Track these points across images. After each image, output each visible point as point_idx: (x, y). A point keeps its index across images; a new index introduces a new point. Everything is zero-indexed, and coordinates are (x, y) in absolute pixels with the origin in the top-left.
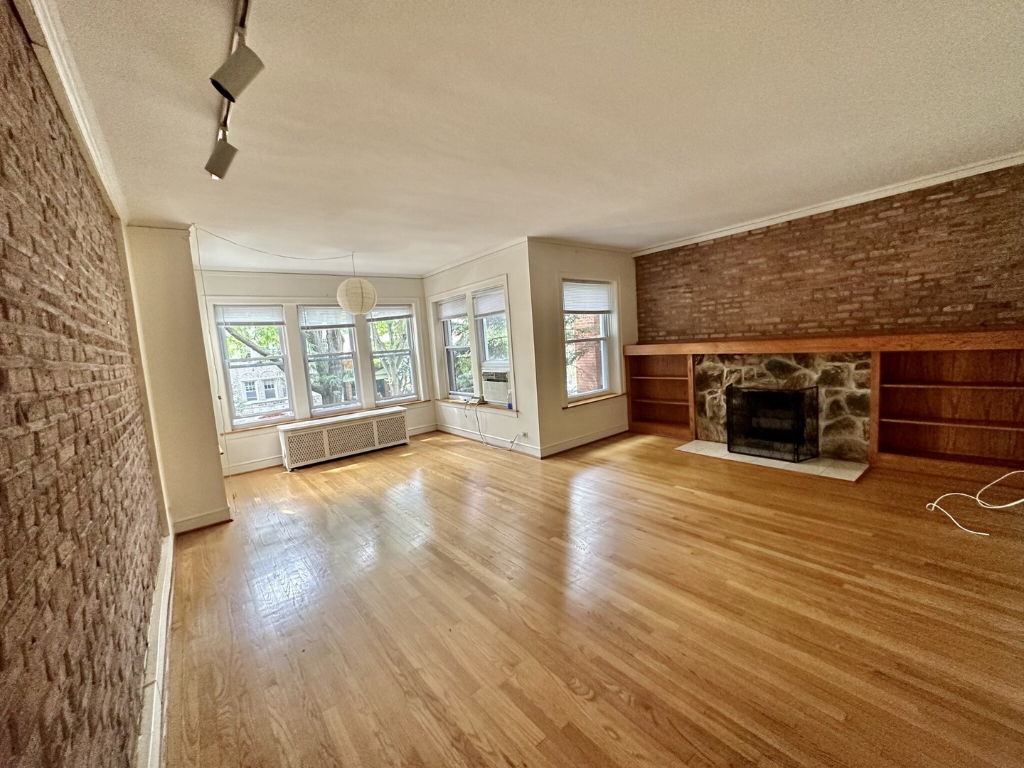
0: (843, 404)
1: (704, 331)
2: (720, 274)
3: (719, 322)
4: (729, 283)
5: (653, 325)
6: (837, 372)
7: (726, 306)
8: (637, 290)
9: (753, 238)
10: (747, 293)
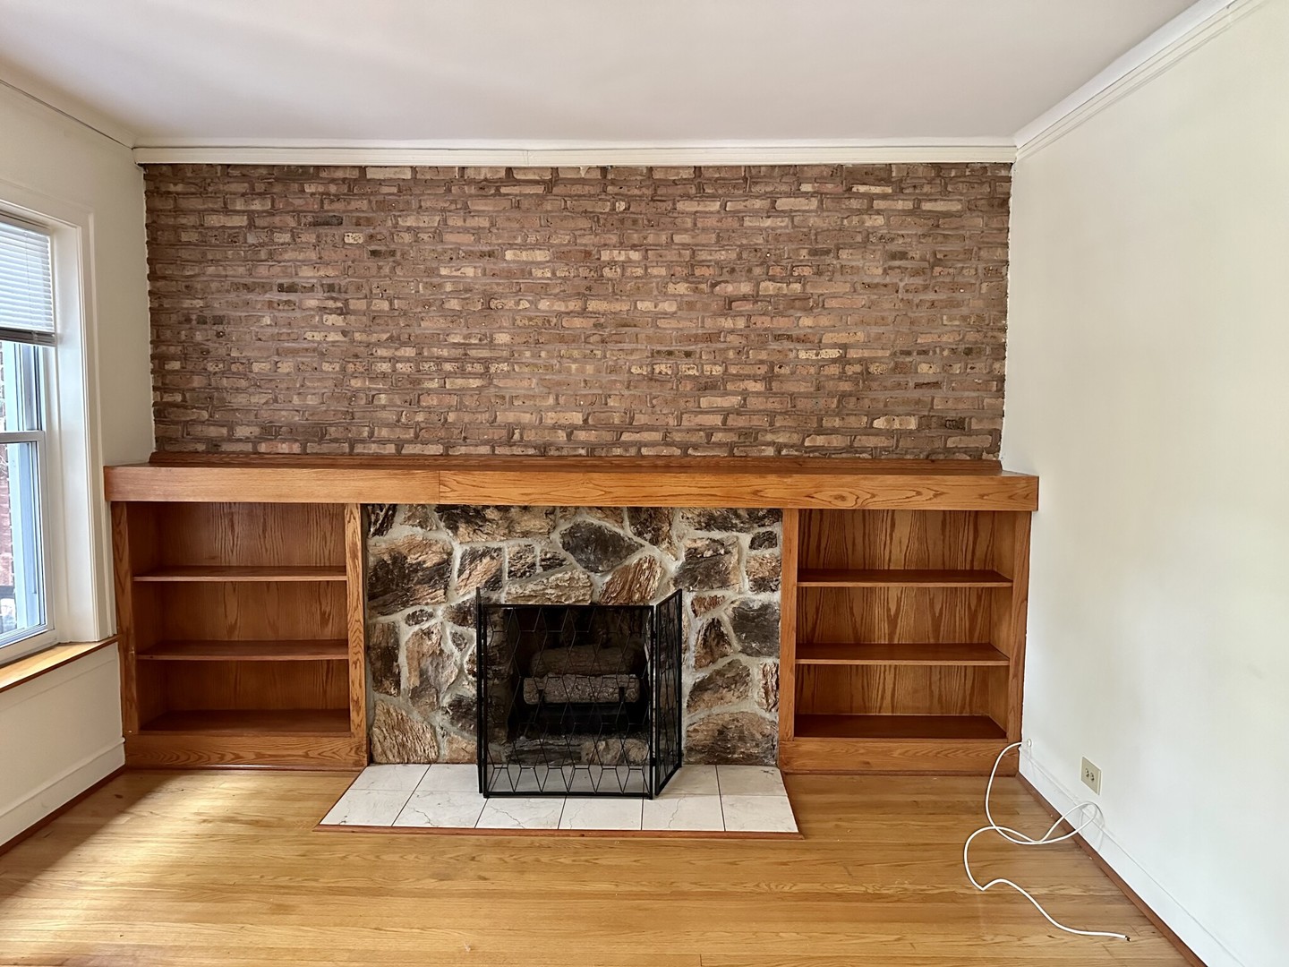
0: (727, 628)
1: (385, 433)
2: (432, 272)
3: (429, 410)
4: (454, 304)
5: (212, 399)
6: (716, 552)
7: (448, 367)
8: (152, 277)
9: (515, 190)
10: (503, 338)
